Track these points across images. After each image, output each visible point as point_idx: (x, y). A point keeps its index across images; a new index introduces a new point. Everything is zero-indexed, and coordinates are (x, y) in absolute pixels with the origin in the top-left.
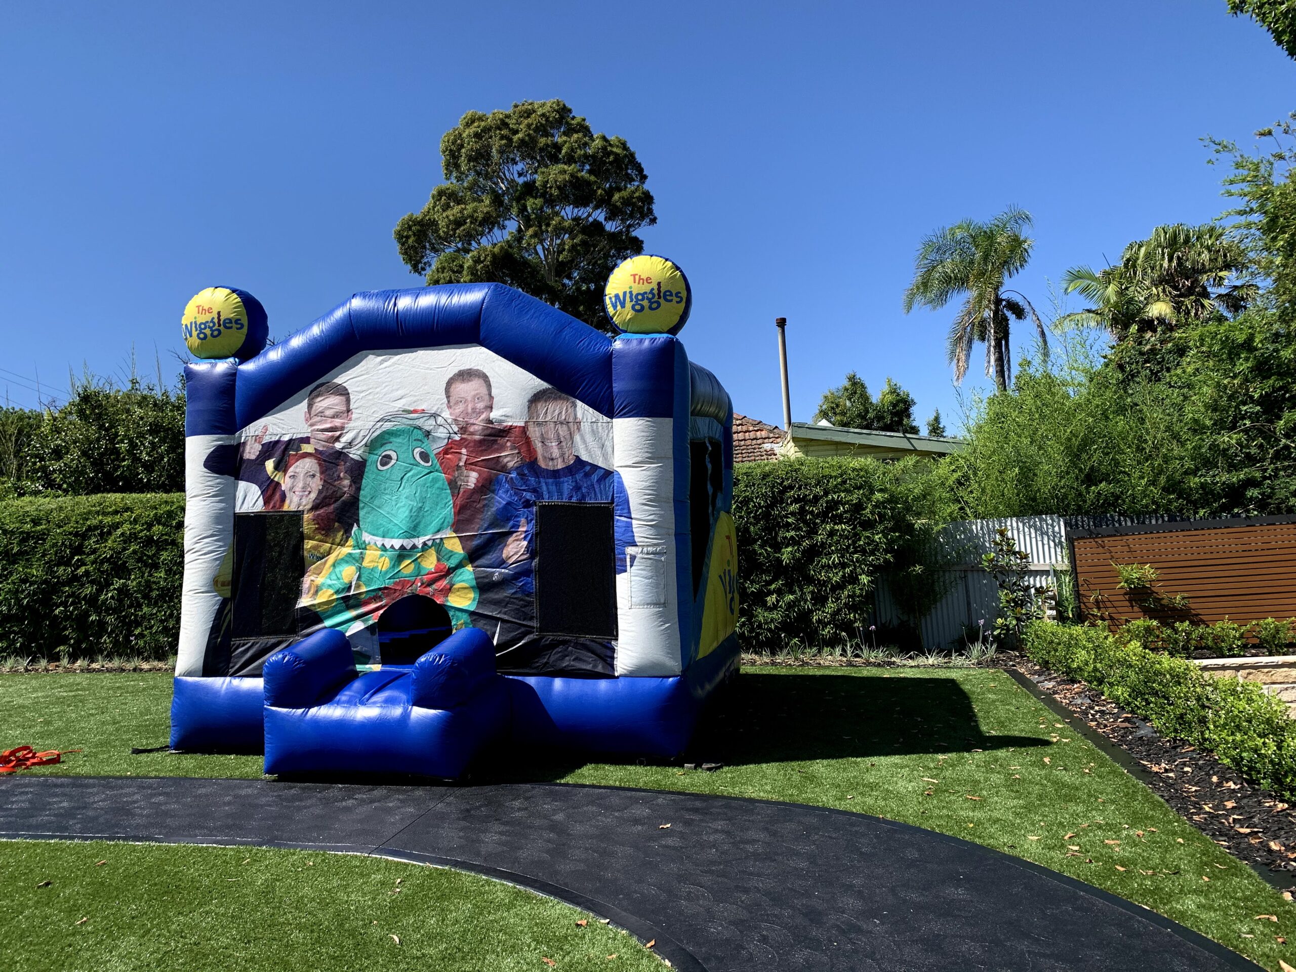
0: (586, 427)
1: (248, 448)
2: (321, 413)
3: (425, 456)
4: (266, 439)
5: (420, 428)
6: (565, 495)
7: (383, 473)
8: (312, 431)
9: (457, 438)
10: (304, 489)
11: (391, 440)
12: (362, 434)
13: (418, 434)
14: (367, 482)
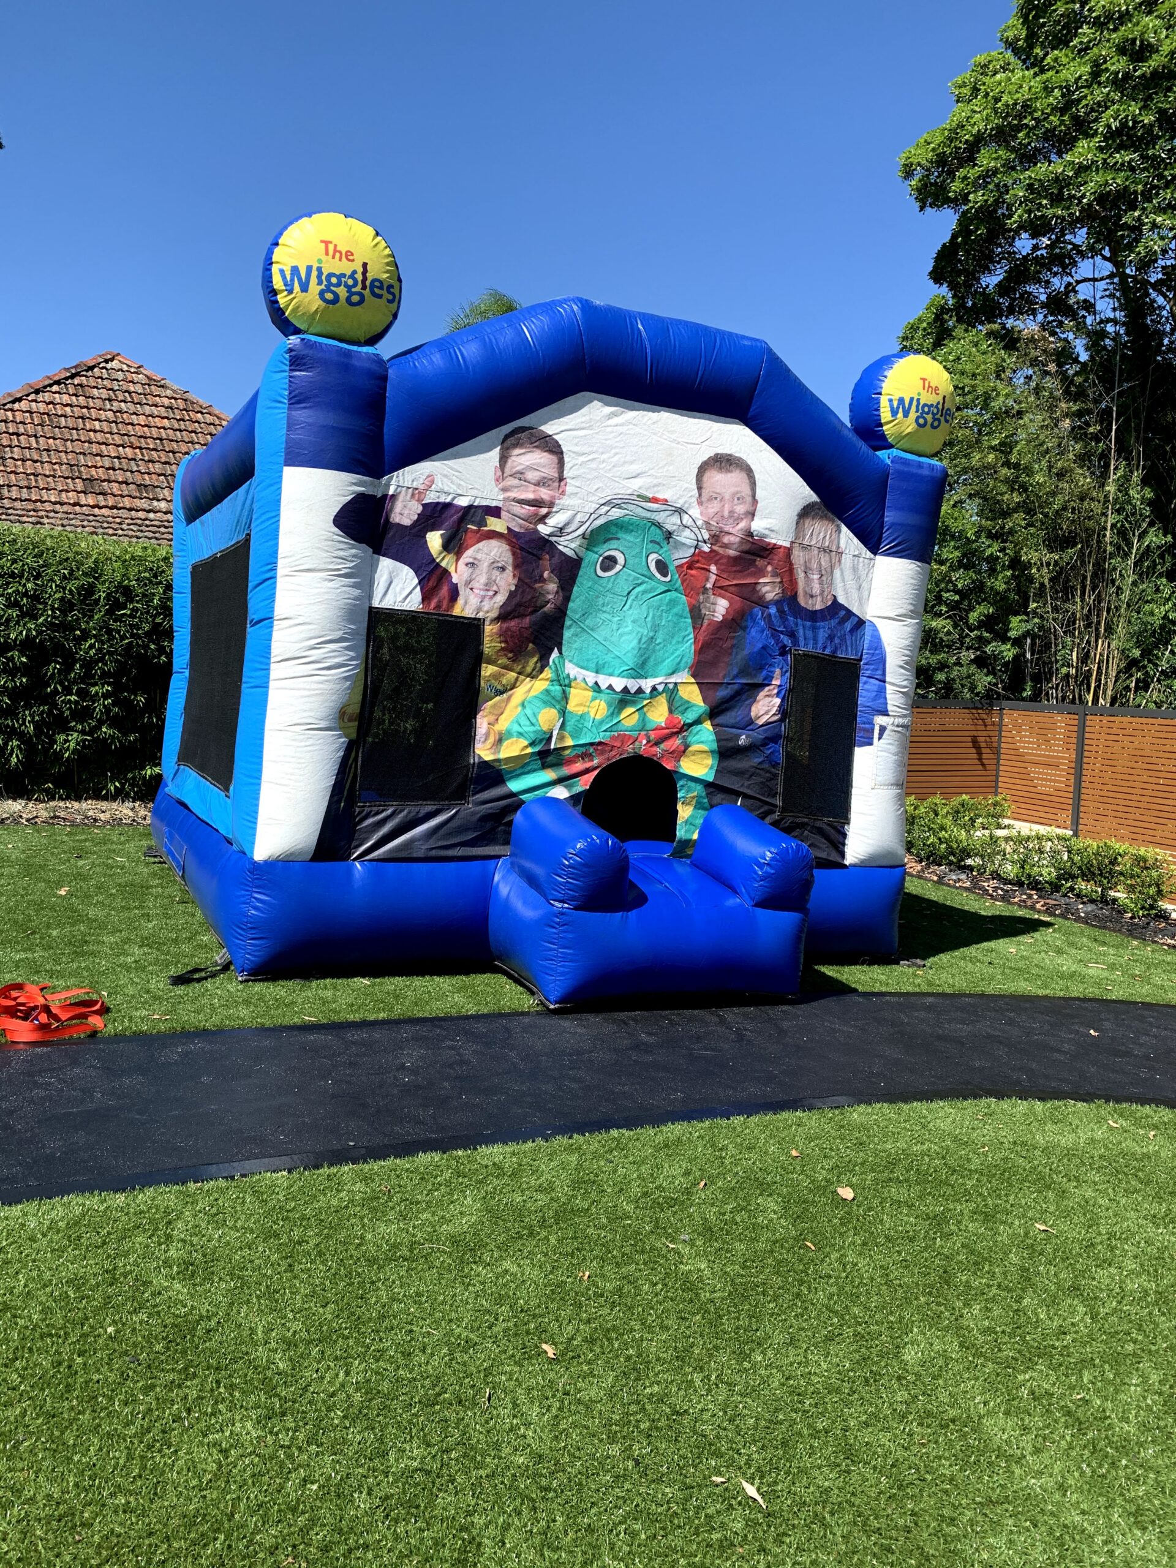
0: (847, 560)
1: (398, 506)
2: (520, 475)
3: (662, 567)
4: (431, 498)
5: (659, 526)
6: (820, 645)
7: (604, 581)
8: (505, 499)
9: (706, 548)
10: (487, 586)
11: (620, 535)
12: (579, 518)
13: (658, 535)
14: (578, 590)
